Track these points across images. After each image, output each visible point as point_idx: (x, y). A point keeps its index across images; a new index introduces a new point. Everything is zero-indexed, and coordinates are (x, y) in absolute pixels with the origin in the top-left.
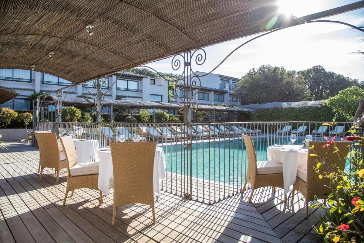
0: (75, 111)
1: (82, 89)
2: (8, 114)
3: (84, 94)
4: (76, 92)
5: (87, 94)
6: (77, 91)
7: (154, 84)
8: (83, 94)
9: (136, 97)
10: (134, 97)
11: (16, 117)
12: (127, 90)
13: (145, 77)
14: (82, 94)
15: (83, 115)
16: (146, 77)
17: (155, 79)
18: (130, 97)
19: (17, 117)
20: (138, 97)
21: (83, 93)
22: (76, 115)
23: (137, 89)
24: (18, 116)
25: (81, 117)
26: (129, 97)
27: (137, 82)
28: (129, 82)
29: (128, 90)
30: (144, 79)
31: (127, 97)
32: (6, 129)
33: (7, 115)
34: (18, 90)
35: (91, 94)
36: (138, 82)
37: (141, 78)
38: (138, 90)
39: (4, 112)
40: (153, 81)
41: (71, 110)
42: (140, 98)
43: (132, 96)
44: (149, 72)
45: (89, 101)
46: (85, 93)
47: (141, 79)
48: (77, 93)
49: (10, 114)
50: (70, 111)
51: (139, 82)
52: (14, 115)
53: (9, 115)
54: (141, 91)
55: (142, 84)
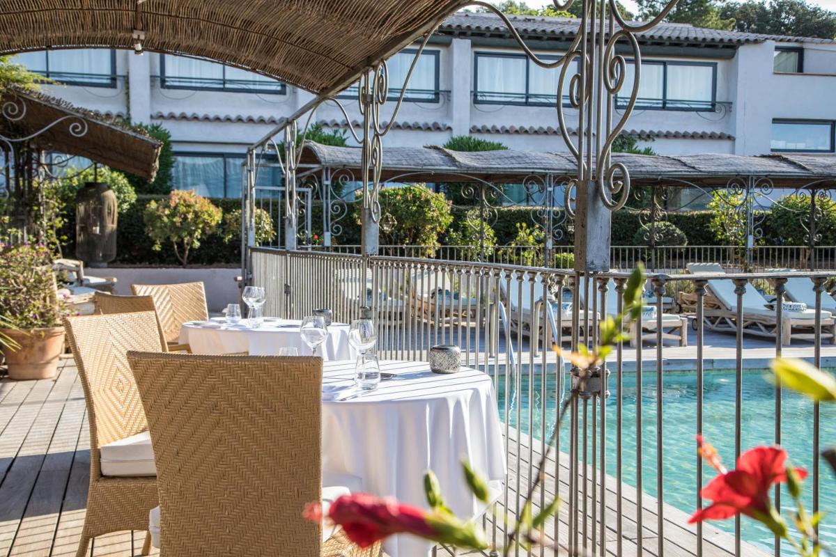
0: (427, 201)
1: (471, 112)
2: (188, 212)
3: (479, 131)
4: (449, 124)
5: (488, 131)
6: (451, 119)
7: (800, 69)
8: (475, 130)
9: (703, 136)
10: (694, 136)
11: (213, 223)
12: (664, 108)
13: (747, 41)
14: (471, 131)
15: (458, 216)
16: (756, 42)
17: (805, 46)
18: (676, 136)
19: (218, 226)
20: (712, 136)
21: (474, 127)
22: (430, 215)
23: (710, 99)
24: (224, 219)
25: (451, 226)
26: (667, 136)
27: (710, 69)
28: (669, 68)
29: (665, 105)
30: (742, 51)
31: (658, 135)
32: (184, 268)
33: (185, 219)
34: (252, 125)
35: (498, 131)
36: (715, 66)
37: (727, 50)
38: (713, 105)
39: (175, 208)
40: (794, 57)
41: (410, 197)
42: (721, 137)
43: (682, 131)
44: (806, 13)
45: (453, 160)
46: (484, 127)
47: (729, 51)
48: (449, 128)
49: (196, 213)
50: (406, 201)
51: (721, 64)
52: (206, 216)
53: (190, 216)
54: (729, 106)
55: (732, 76)
